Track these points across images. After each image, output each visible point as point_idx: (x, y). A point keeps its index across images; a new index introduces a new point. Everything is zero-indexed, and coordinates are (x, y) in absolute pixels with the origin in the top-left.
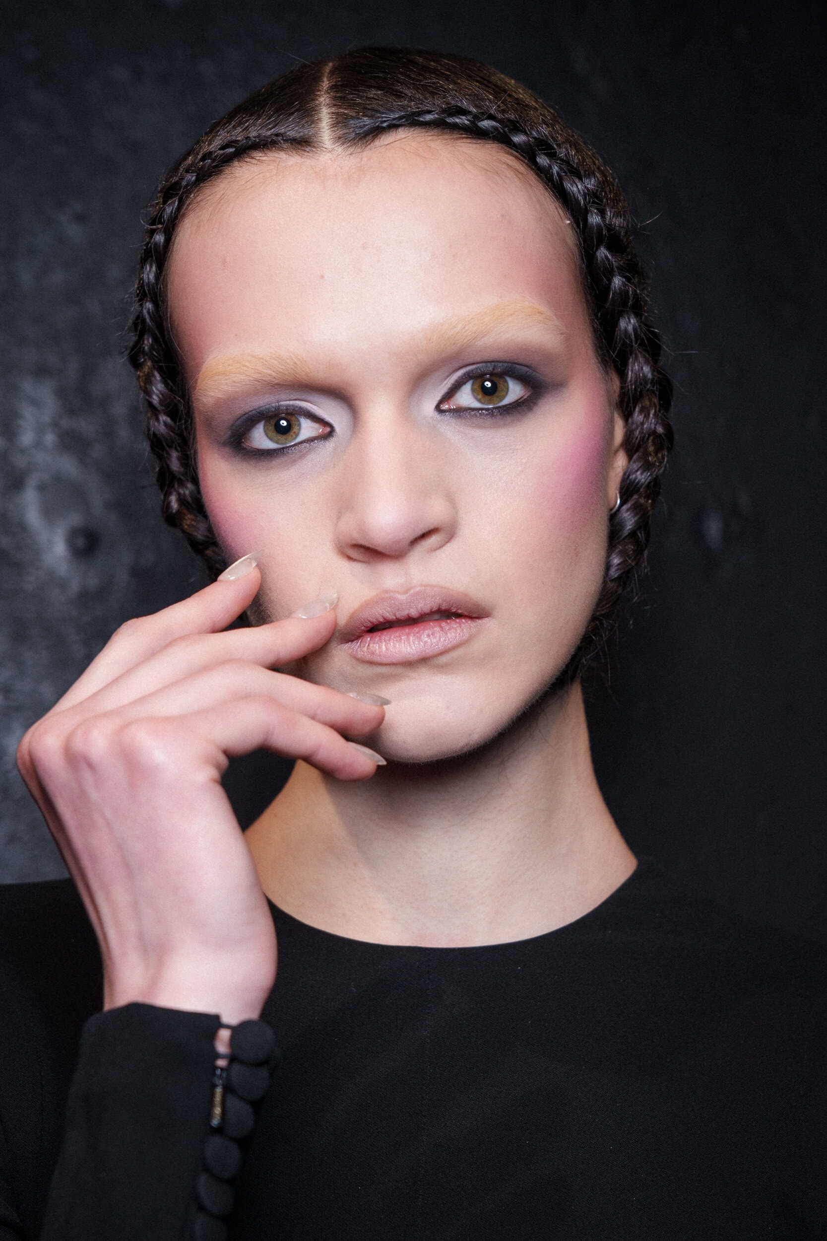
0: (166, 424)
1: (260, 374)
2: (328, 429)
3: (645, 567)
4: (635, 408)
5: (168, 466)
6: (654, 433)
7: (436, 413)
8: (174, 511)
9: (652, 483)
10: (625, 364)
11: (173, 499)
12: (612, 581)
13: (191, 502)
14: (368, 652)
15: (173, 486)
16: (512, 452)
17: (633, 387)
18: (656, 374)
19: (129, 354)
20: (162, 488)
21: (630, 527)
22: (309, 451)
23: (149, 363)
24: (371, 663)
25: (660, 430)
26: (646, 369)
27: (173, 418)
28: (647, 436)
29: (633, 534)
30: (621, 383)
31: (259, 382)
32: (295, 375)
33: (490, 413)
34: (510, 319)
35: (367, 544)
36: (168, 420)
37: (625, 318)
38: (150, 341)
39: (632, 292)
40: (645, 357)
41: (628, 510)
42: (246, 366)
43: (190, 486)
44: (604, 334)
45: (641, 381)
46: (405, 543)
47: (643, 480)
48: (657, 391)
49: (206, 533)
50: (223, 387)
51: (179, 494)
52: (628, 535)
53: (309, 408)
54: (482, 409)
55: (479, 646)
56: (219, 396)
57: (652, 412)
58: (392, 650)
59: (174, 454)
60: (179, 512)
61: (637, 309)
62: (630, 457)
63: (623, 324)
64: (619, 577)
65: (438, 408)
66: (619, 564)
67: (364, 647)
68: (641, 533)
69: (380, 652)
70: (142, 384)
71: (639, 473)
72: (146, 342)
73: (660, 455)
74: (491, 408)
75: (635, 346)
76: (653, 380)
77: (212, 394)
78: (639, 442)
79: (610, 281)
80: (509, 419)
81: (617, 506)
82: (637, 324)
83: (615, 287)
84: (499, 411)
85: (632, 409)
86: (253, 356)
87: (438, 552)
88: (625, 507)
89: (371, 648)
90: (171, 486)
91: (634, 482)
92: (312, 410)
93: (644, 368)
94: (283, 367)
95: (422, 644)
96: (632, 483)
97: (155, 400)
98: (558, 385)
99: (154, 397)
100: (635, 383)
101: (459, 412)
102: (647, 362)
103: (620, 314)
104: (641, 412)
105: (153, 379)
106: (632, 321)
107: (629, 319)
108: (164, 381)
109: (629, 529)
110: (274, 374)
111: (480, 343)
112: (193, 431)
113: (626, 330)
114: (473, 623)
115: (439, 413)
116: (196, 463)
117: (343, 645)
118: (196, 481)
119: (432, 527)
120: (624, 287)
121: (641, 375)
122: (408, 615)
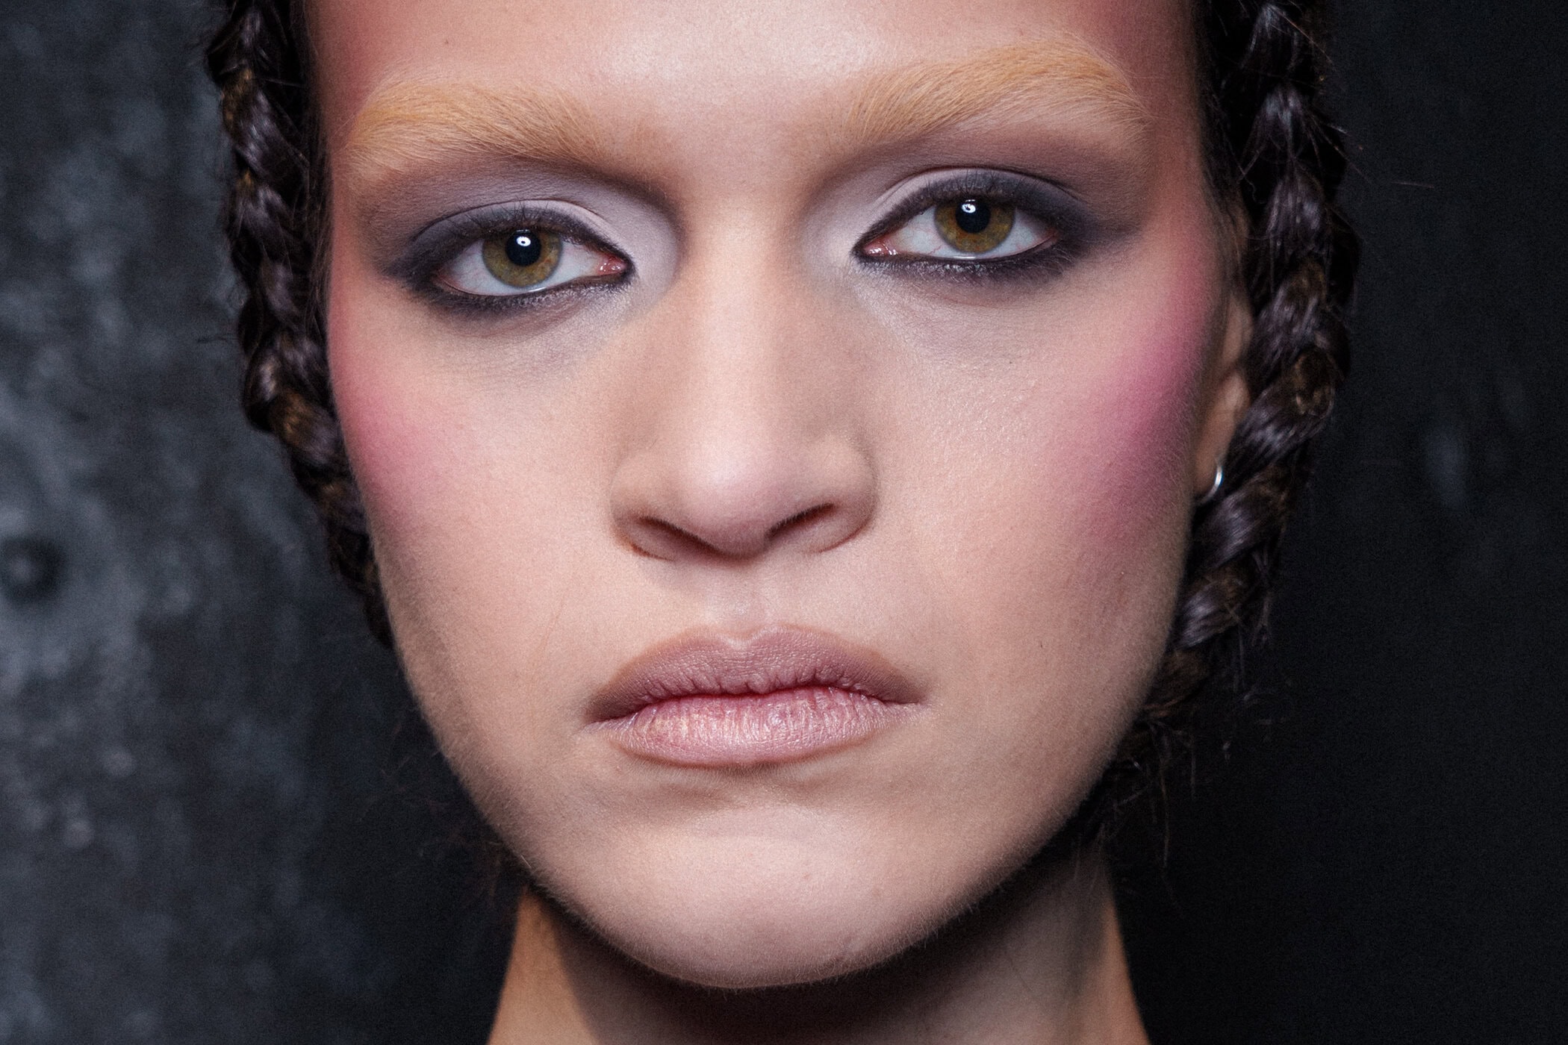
0: (270, 207)
1: (488, 130)
2: (619, 267)
3: (1263, 631)
4: (1277, 288)
5: (264, 297)
6: (1308, 348)
7: (855, 262)
8: (268, 397)
9: (1297, 454)
10: (1266, 194)
11: (268, 370)
12: (1188, 650)
13: (308, 382)
14: (651, 736)
15: (272, 344)
16: (1008, 361)
17: (1278, 244)
18: (1330, 223)
19: (207, 51)
20: (246, 345)
21: (1241, 542)
22: (574, 310)
23: (248, 75)
24: (654, 761)
25: (1321, 341)
26: (1311, 210)
27: (287, 198)
28: (1296, 351)
29: (1243, 560)
30: (1251, 233)
31: (482, 146)
32: (563, 144)
33: (968, 271)
34: (1035, 82)
35: (675, 521)
36: (278, 200)
37: (1277, 96)
38: (258, 24)
39: (1299, 42)
40: (1312, 185)
41: (1238, 505)
42: (460, 111)
43: (308, 346)
44: (1229, 126)
45: (1295, 235)
46: (759, 532)
47: (1277, 446)
48: (1328, 257)
49: (330, 452)
50: (404, 148)
51: (282, 359)
52: (1231, 559)
53: (585, 221)
54: (952, 262)
55: (886, 756)
56: (393, 167)
57: (1313, 302)
58: (701, 736)
59: (281, 273)
60: (279, 400)
61: (1304, 82)
62: (1254, 392)
63: (1271, 108)
64: (1207, 644)
65: (860, 251)
66: (1206, 617)
67: (643, 725)
68: (1262, 559)
69: (676, 738)
70: (230, 117)
71: (1270, 429)
72: (248, 28)
73: (1317, 395)
74: (970, 260)
75: (1292, 156)
76: (1320, 233)
77: (379, 160)
78: (1279, 363)
79: (1255, 13)
80: (1008, 287)
81: (1214, 490)
82: (1301, 112)
83: (1263, 29)
84: (988, 270)
85: (1272, 291)
86: (478, 92)
87: (827, 558)
88: (1230, 501)
89: (658, 728)
90: (267, 341)
91: (1256, 448)
92: (591, 226)
93: (1306, 207)
94: (540, 123)
95: (767, 730)
96: (1252, 449)
97: (252, 153)
98: (1120, 230)
99: (252, 147)
100: (1285, 233)
101: (905, 264)
102: (1313, 196)
103: (1268, 89)
104: (1290, 298)
105: (254, 109)
106: (1291, 105)
107: (1285, 99)
108: (277, 118)
109: (1237, 547)
110: (519, 136)
111: (965, 126)
112: (323, 230)
113: (1277, 121)
114: (884, 707)
115: (861, 262)
116: (323, 300)
117: (598, 723)
118: (319, 336)
119: (821, 502)
120: (1282, 28)
121: (1298, 220)
122: (746, 684)
